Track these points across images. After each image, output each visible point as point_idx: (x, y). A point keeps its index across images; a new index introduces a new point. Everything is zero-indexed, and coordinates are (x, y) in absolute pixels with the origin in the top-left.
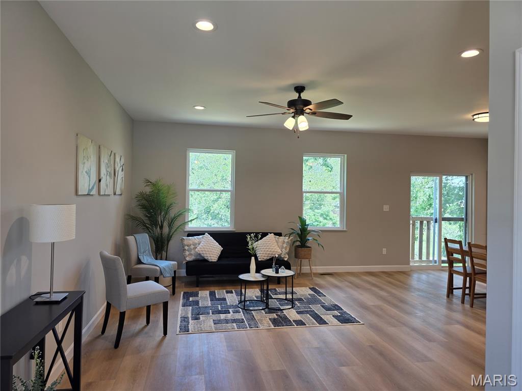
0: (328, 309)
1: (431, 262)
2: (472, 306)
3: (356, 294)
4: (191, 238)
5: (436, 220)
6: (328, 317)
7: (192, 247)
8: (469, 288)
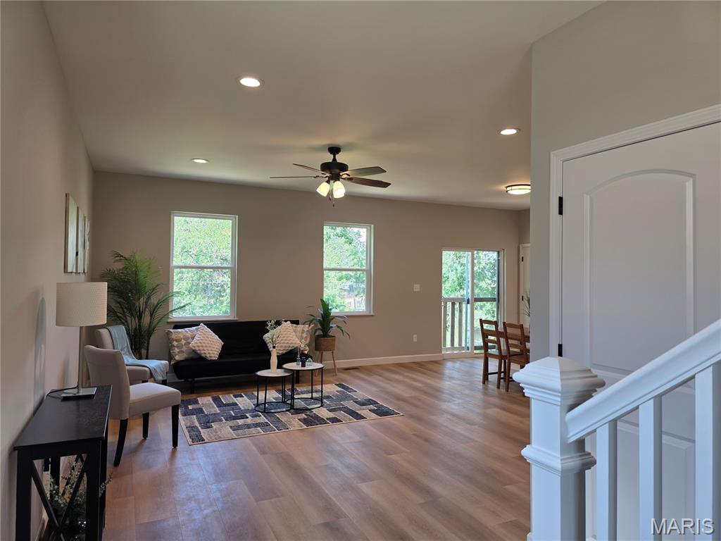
0: (362, 404)
1: (463, 348)
2: (507, 390)
3: (389, 387)
4: (180, 330)
5: (468, 300)
6: (364, 411)
7: (183, 342)
8: (504, 372)
